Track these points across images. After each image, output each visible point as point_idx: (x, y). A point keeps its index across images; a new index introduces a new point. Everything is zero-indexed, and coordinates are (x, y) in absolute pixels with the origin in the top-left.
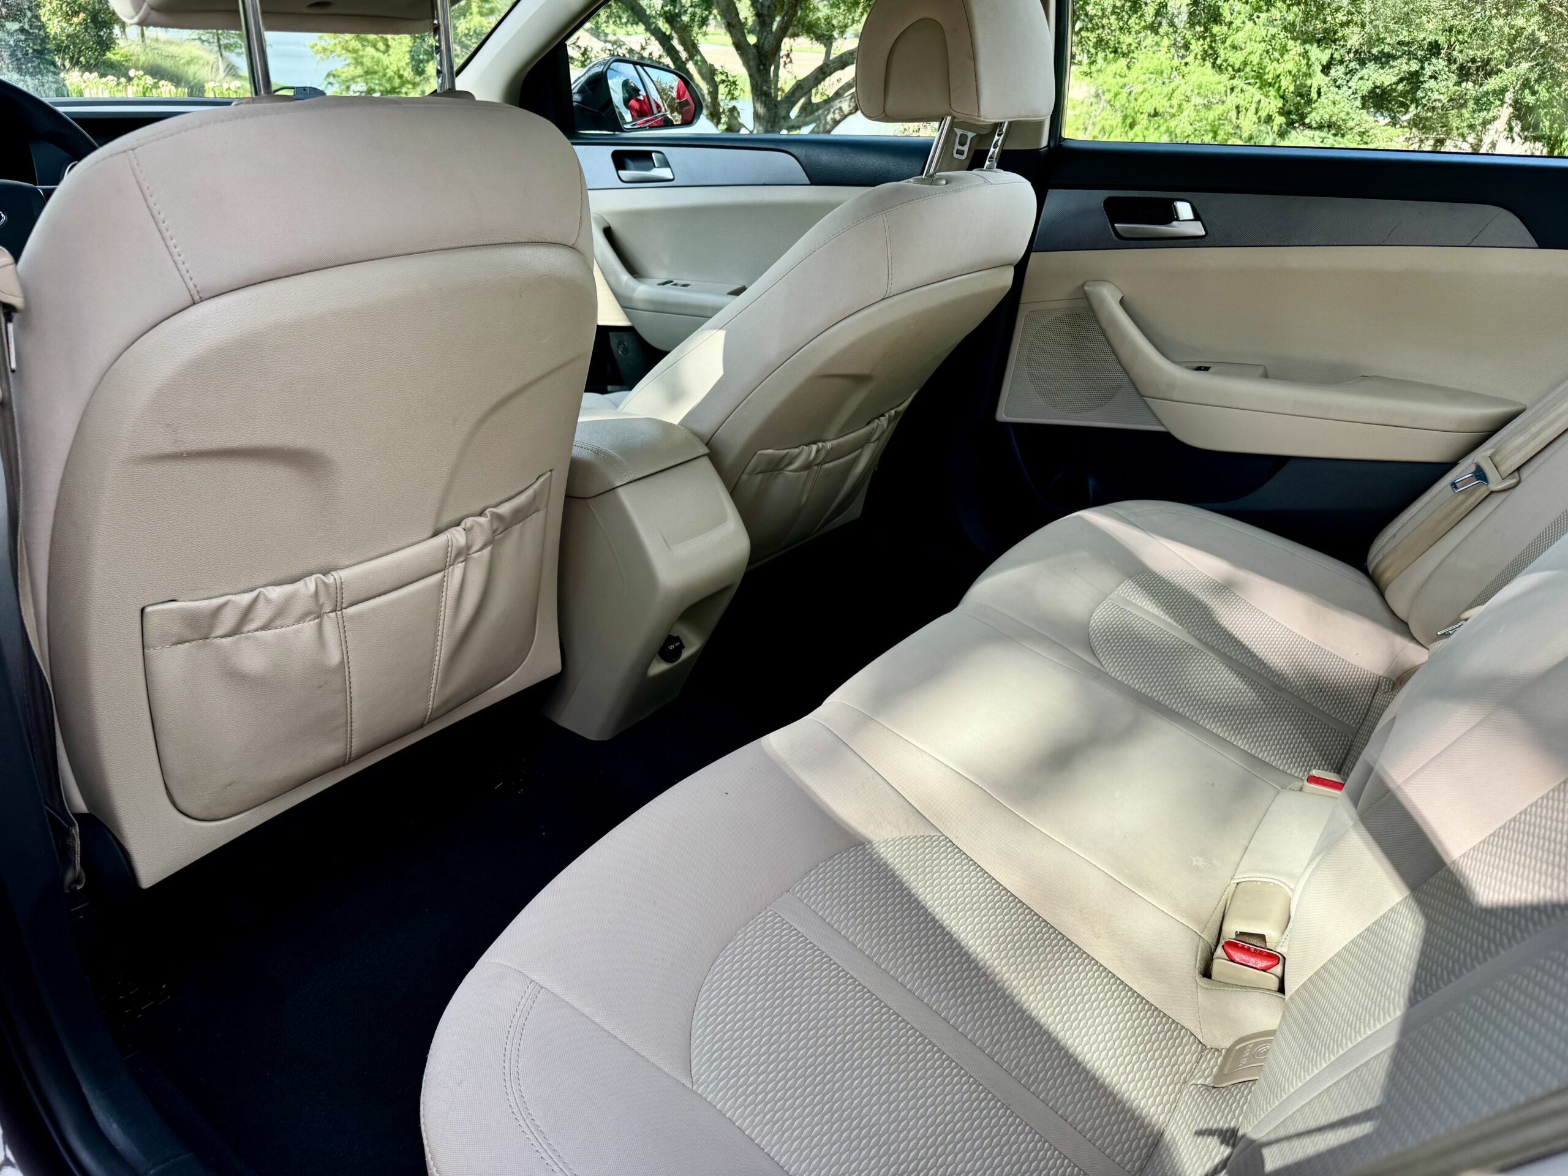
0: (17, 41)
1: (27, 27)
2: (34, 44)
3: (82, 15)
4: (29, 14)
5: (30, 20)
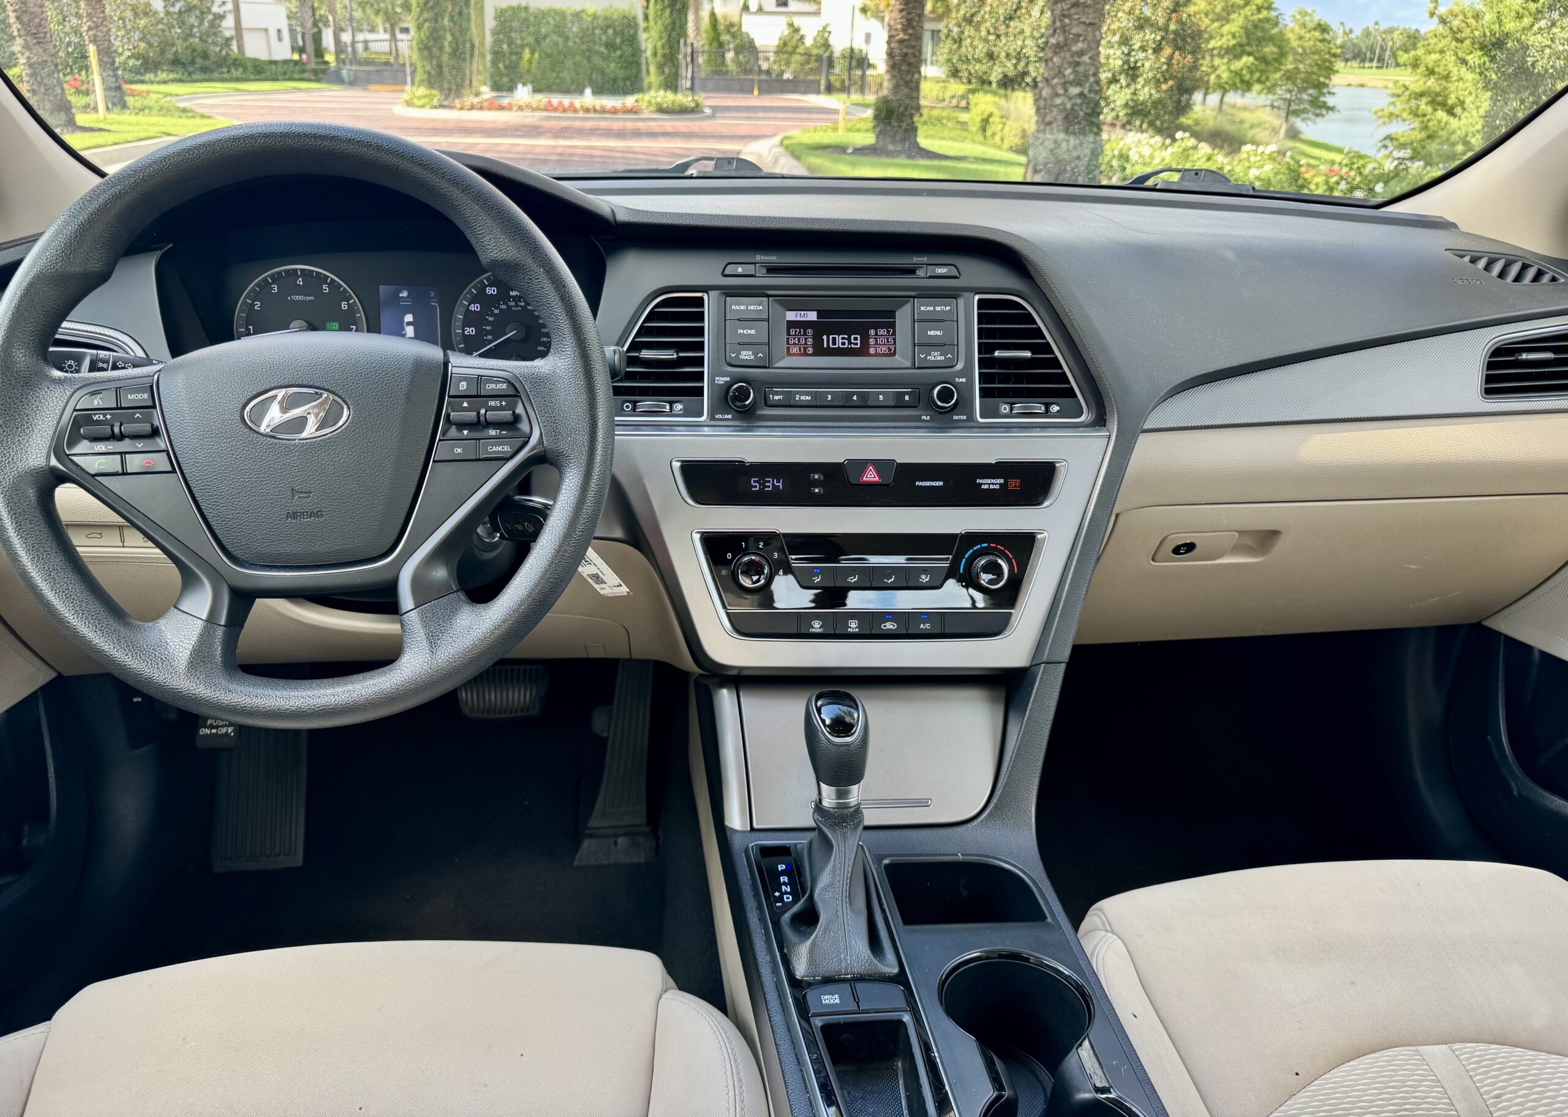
0: (1074, 105)
1: (1086, 91)
2: (1088, 108)
3: (1171, 83)
4: (1092, 79)
5: (1091, 85)
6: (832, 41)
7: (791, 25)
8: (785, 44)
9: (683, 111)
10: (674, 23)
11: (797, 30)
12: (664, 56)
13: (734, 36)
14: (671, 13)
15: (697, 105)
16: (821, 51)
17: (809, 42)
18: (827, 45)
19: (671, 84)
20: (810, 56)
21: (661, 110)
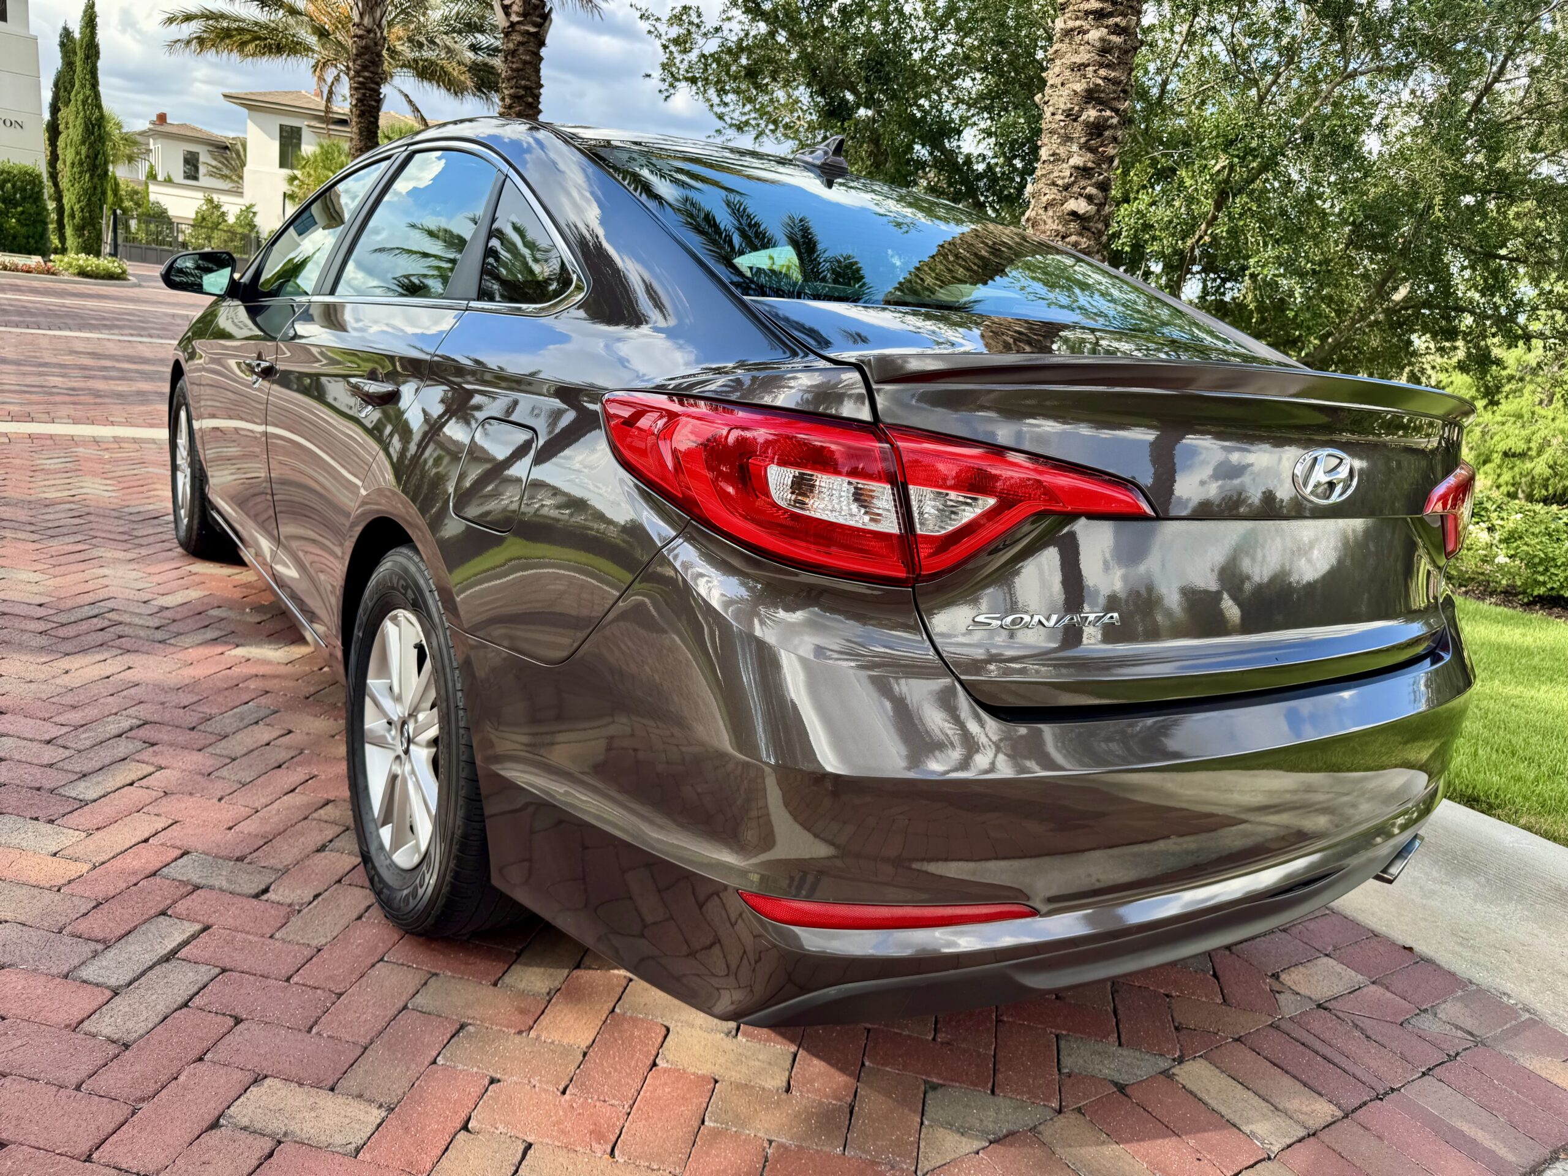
6: (257, 221)
7: (211, 201)
8: (204, 219)
9: (110, 276)
10: (95, 188)
11: (218, 207)
12: (83, 219)
13: (138, 204)
14: (92, 177)
15: (124, 272)
16: (246, 231)
17: (231, 219)
18: (252, 226)
19: (92, 247)
20: (234, 233)
21: (83, 273)
